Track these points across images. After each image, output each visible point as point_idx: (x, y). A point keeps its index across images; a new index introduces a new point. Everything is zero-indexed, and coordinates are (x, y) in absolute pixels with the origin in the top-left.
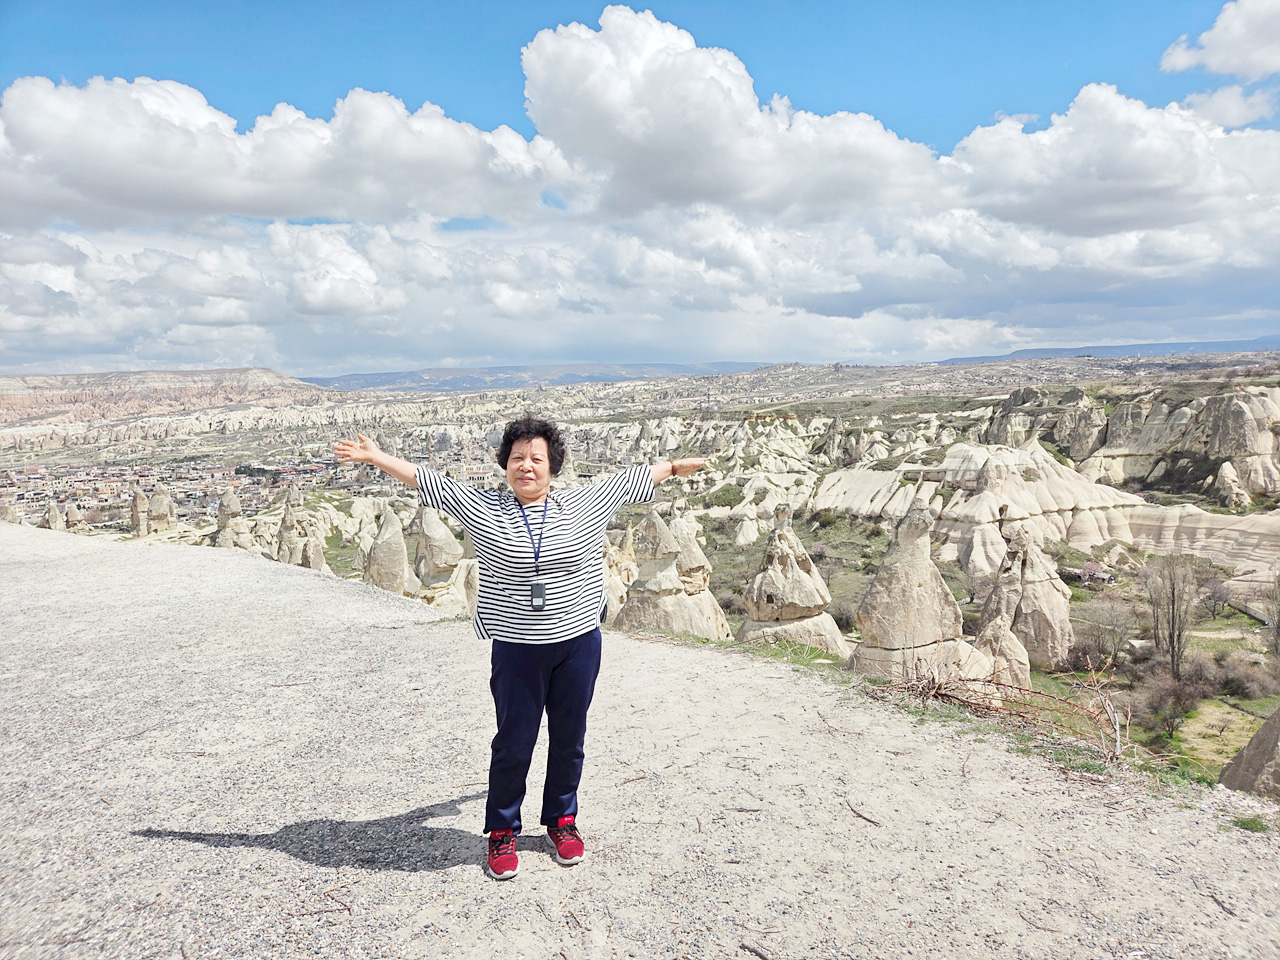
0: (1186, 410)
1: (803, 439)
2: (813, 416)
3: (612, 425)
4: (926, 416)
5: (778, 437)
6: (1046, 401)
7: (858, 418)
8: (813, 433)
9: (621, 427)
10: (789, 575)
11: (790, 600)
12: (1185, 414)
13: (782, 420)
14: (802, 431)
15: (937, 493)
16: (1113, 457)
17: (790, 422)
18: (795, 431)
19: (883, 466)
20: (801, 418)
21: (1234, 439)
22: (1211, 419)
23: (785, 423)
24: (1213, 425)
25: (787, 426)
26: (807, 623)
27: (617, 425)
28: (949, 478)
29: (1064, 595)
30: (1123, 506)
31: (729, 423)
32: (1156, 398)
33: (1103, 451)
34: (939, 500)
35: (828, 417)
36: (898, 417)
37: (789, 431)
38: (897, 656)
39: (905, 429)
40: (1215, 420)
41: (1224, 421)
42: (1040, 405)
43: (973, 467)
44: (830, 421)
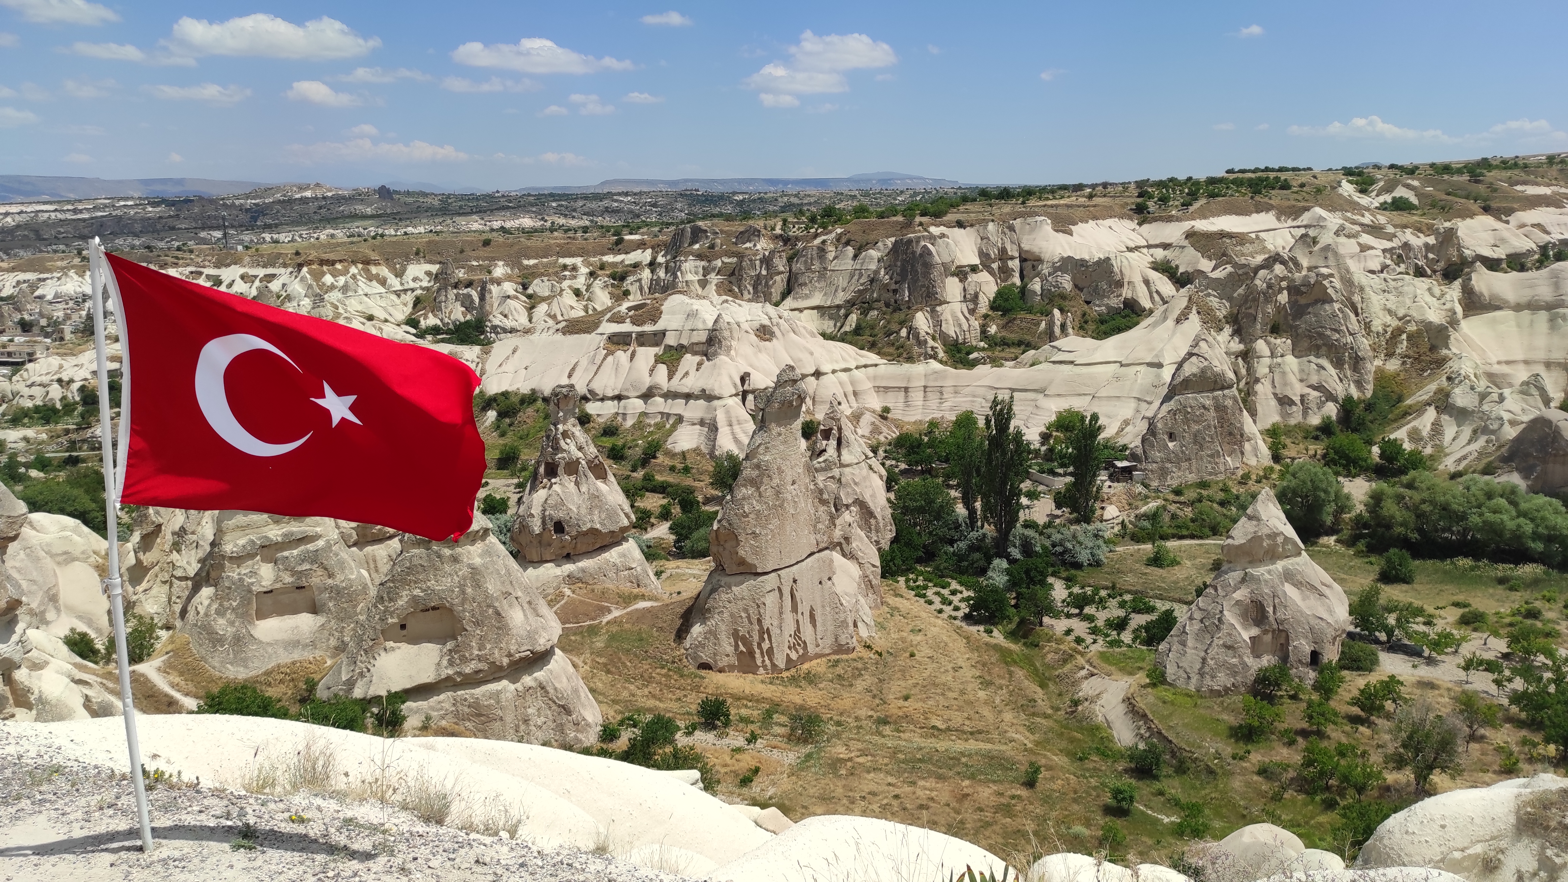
0: (872, 252)
1: (398, 294)
2: (408, 260)
3: (22, 276)
4: (569, 261)
5: (361, 292)
6: (718, 241)
7: (475, 263)
8: (412, 285)
9: (40, 280)
10: (584, 489)
11: (589, 526)
12: (872, 258)
13: (360, 266)
14: (395, 283)
15: (658, 360)
16: (800, 310)
17: (374, 270)
18: (383, 282)
19: (574, 327)
20: (388, 261)
21: (924, 286)
22: (899, 264)
23: (367, 271)
24: (902, 270)
25: (370, 278)
26: (613, 555)
27: (31, 276)
28: (671, 340)
29: (881, 477)
30: (865, 366)
31: (270, 271)
32: (838, 240)
33: (789, 302)
34: (662, 369)
35: (431, 262)
36: (532, 262)
37: (374, 283)
38: (771, 581)
39: (545, 279)
40: (903, 265)
41: (913, 266)
42: (712, 247)
43: (701, 326)
44: (434, 268)
